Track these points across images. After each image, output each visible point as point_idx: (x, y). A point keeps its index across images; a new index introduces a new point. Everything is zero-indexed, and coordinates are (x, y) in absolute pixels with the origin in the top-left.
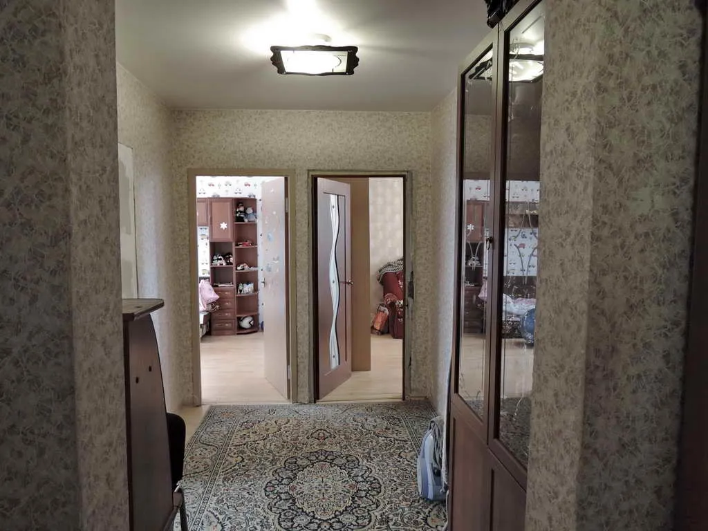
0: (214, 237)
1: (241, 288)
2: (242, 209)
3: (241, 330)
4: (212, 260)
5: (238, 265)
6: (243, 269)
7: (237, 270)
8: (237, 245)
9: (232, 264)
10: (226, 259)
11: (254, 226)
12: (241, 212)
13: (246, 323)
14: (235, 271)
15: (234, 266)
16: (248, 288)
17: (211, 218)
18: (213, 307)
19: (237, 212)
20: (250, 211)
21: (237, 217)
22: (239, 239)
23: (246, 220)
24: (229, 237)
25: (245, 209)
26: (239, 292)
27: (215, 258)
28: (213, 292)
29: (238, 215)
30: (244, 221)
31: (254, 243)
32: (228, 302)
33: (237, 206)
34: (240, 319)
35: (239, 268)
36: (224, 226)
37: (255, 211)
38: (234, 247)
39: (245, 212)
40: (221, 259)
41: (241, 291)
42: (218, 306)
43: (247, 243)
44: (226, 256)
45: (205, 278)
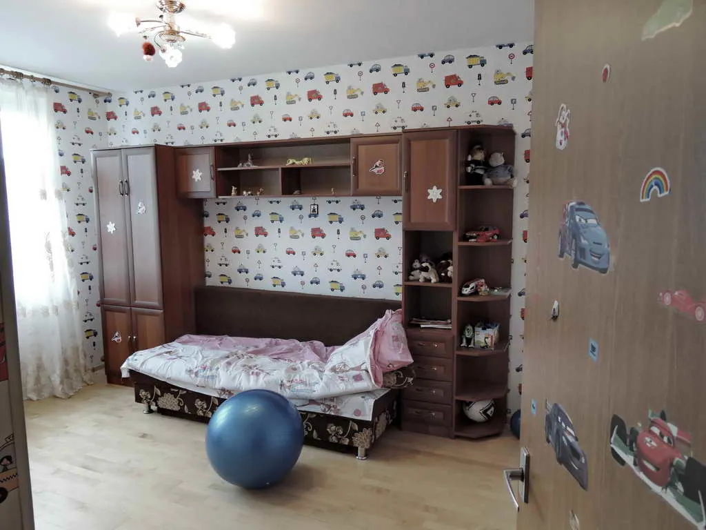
0: (413, 221)
1: (468, 335)
2: (479, 156)
3: (463, 427)
4: (408, 270)
5: (465, 283)
6: (475, 293)
7: (460, 294)
8: (464, 238)
9: (449, 280)
10: (440, 268)
11: (507, 194)
12: (477, 163)
13: (476, 411)
14: (455, 299)
15: (454, 286)
16: (484, 337)
17: (408, 175)
18: (399, 381)
19: (468, 164)
20: (498, 159)
21: (467, 174)
22: (471, 225)
23: (488, 182)
24: (446, 221)
25: (488, 157)
26: (464, 344)
27: (417, 264)
28: (404, 345)
29: (469, 169)
30: (482, 183)
31: (506, 234)
32: (439, 365)
33: (470, 150)
34: (462, 405)
35: (466, 291)
36: (435, 194)
37: (510, 161)
38: (456, 244)
39: (486, 164)
40: (426, 269)
41: (469, 341)
42: (410, 380)
43: (489, 234)
44: (440, 261)
45: (393, 305)
